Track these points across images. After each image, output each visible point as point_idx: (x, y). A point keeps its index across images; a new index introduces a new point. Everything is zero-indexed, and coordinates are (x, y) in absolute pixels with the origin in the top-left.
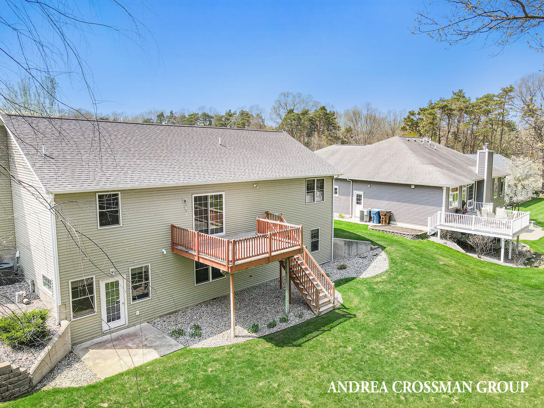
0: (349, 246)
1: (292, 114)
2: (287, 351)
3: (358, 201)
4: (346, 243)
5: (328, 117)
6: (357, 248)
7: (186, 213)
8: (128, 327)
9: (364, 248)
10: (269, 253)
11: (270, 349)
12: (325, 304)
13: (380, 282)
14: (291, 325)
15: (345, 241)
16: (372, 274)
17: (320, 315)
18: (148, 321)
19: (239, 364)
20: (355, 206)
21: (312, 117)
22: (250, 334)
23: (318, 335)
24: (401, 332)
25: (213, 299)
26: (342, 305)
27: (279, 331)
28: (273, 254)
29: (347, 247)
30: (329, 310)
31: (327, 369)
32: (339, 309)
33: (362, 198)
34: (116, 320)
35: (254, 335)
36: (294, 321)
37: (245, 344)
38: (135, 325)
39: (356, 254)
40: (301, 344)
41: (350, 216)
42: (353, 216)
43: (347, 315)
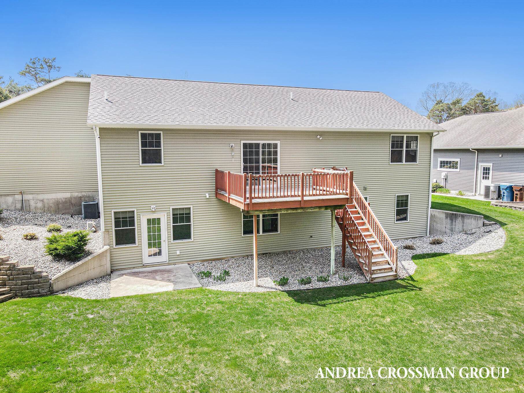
0: (452, 220)
1: (441, 104)
2: (306, 308)
3: (485, 176)
4: (447, 216)
5: (485, 104)
6: (463, 223)
7: (233, 159)
8: (169, 264)
9: (471, 223)
10: (301, 196)
11: (287, 303)
12: (383, 271)
13: (484, 260)
14: (329, 286)
15: (446, 213)
16: (475, 252)
17: (372, 282)
18: (189, 263)
19: (241, 309)
20: (481, 181)
21: (466, 107)
22: (274, 287)
23: (356, 300)
24: (479, 315)
25: (263, 254)
26: (411, 277)
27: (311, 289)
28: (305, 198)
29: (449, 221)
30: (387, 279)
31: (340, 334)
32: (403, 279)
33: (491, 172)
34: (157, 256)
35: (280, 288)
36: (336, 282)
37: (263, 294)
38: (176, 264)
39: (461, 229)
40: (327, 304)
41: (473, 194)
42: (477, 194)
43: (409, 286)
